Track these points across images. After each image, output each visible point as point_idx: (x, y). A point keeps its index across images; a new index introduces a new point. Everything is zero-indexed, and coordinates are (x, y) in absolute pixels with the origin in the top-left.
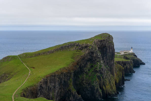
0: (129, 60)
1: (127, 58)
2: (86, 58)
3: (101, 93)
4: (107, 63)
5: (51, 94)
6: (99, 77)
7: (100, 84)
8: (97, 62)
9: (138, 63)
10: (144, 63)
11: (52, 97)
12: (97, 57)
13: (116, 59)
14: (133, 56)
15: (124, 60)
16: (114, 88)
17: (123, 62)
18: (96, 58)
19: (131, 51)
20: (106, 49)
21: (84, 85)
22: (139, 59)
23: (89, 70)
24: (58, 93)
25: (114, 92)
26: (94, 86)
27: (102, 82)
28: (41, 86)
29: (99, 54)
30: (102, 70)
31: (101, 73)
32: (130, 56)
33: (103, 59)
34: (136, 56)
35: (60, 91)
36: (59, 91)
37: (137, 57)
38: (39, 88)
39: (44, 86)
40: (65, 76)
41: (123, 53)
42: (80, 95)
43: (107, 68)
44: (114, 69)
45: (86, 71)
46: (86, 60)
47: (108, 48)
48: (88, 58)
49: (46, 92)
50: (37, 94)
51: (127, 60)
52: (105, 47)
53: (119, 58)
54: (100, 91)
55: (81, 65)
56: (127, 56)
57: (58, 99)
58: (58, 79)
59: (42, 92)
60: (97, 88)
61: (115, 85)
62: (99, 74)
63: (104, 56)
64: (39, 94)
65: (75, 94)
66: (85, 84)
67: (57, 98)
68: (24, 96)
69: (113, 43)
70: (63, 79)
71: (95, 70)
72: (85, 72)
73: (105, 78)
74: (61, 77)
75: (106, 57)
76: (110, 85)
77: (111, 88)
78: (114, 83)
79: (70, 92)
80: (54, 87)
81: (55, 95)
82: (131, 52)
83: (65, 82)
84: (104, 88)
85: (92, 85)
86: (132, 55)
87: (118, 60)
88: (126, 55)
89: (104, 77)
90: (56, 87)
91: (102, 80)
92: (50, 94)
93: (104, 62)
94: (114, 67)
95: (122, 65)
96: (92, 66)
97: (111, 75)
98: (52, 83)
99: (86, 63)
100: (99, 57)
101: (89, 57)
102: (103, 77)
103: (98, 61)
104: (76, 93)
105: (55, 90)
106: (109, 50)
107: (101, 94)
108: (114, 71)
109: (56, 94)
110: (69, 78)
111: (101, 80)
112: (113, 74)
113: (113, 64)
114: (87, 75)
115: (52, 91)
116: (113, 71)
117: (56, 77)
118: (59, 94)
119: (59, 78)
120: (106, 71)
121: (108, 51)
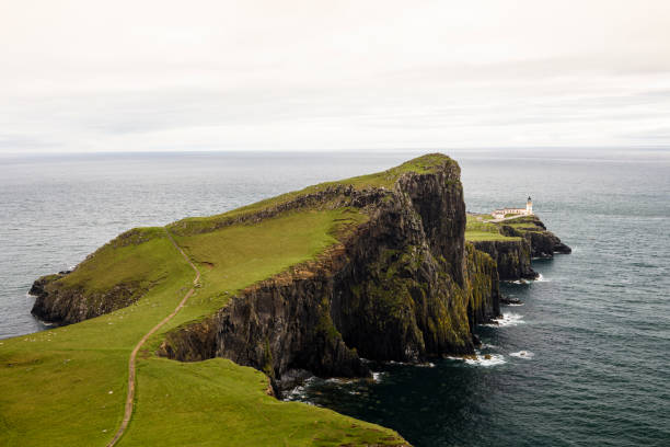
0: (519, 239)
1: (512, 233)
2: (375, 234)
3: (422, 340)
4: (443, 248)
5: (261, 347)
6: (415, 292)
7: (418, 315)
8: (410, 246)
9: (546, 248)
10: (566, 247)
11: (263, 355)
12: (409, 228)
13: (470, 237)
14: (533, 226)
15: (502, 238)
16: (465, 327)
17: (498, 244)
18: (406, 232)
19: (528, 211)
20: (439, 204)
21: (369, 317)
22: (552, 237)
23: (384, 271)
24: (282, 343)
25: (463, 337)
26: (399, 320)
27: (425, 307)
28: (227, 322)
29: (416, 220)
30: (427, 269)
31: (422, 279)
32: (524, 226)
33: (429, 236)
34: (541, 224)
35: (290, 337)
36: (286, 337)
37: (545, 229)
38: (220, 328)
39: (236, 322)
40: (305, 291)
41: (500, 218)
42: (355, 350)
43: (441, 263)
44: (464, 267)
45: (374, 275)
46: (376, 239)
47: (444, 201)
48: (382, 231)
49: (243, 340)
50: (215, 346)
51: (510, 239)
52: (434, 196)
53: (488, 231)
54: (419, 334)
55: (358, 253)
56: (514, 226)
57: (283, 361)
58: (282, 299)
59: (232, 342)
60: (409, 327)
61: (466, 318)
62: (416, 284)
63: (431, 227)
64: (222, 346)
65: (338, 346)
66: (372, 314)
67: (279, 358)
68: (170, 354)
69: (460, 184)
70: (300, 300)
71: (401, 269)
72: (372, 277)
73: (437, 294)
74: (293, 294)
75: (439, 230)
76: (452, 318)
77: (456, 326)
78: (464, 310)
79: (324, 339)
80: (272, 324)
81: (272, 349)
82: (526, 214)
83: (306, 307)
84: (432, 326)
85: (394, 318)
86: (528, 222)
87: (483, 239)
88: (510, 222)
89: (433, 292)
90: (276, 325)
91: (425, 300)
92: (256, 346)
93: (432, 244)
94: (464, 260)
95: (496, 252)
96: (394, 259)
97: (454, 286)
98: (265, 312)
99: (376, 249)
100: (417, 228)
101: (384, 229)
102: (428, 293)
103: (412, 243)
104: (342, 343)
105: (274, 335)
106: (449, 207)
107: (420, 344)
108: (465, 274)
109: (276, 344)
110: (319, 295)
111: (421, 302)
112: (461, 284)
113: (460, 252)
114: (377, 284)
115: (264, 335)
116: (461, 274)
117: (275, 294)
118: (287, 347)
119: (288, 296)
120: (437, 275)
121: (444, 210)
